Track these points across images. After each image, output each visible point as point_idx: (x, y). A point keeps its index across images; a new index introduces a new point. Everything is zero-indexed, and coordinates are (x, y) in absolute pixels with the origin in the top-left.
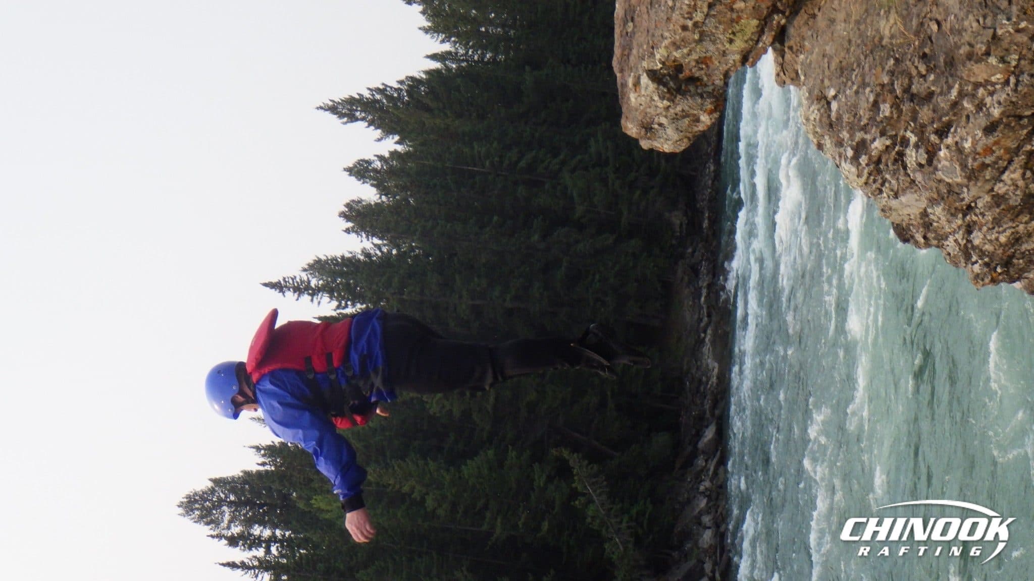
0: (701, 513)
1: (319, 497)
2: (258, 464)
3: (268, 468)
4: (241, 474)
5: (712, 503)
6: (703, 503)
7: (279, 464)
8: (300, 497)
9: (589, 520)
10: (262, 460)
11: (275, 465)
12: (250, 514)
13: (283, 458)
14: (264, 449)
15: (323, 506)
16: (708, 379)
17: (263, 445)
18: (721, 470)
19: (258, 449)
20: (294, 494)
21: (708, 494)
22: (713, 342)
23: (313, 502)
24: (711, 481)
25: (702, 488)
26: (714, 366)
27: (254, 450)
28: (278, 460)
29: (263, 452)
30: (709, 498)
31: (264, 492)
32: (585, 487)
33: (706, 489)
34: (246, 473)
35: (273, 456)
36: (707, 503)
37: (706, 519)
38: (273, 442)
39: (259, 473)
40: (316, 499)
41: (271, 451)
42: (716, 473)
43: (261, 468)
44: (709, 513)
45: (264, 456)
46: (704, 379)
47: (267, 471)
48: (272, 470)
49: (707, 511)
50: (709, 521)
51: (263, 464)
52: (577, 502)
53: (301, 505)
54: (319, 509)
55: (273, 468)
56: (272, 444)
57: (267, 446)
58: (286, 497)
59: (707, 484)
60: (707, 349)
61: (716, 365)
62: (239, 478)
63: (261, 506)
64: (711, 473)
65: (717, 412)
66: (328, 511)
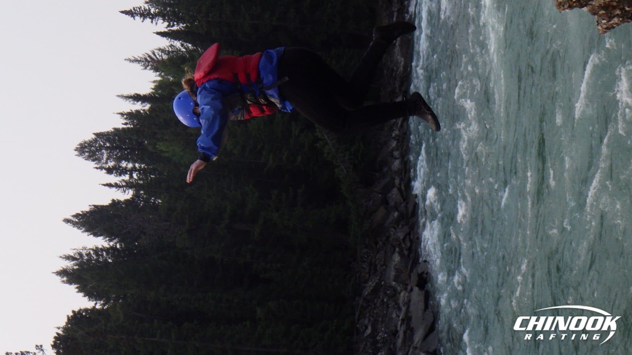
0: (393, 150)
1: (161, 144)
2: (123, 124)
3: (129, 126)
4: (113, 130)
5: (399, 144)
6: (394, 144)
7: (135, 124)
8: (149, 144)
9: (325, 155)
10: (125, 121)
11: (133, 125)
12: (119, 154)
13: (138, 120)
14: (126, 114)
15: (163, 148)
16: (398, 68)
17: (126, 112)
18: (405, 124)
19: (122, 114)
20: (146, 142)
21: (397, 138)
22: (401, 46)
23: (157, 146)
24: (399, 130)
25: (394, 135)
26: (401, 60)
27: (120, 115)
28: (135, 121)
29: (125, 116)
30: (398, 140)
31: (127, 141)
32: (323, 135)
33: (396, 135)
34: (115, 129)
35: (132, 119)
36: (397, 144)
37: (396, 154)
38: (131, 110)
39: (123, 129)
40: (159, 145)
41: (130, 116)
42: (402, 126)
43: (125, 126)
44: (397, 150)
45: (126, 119)
46: (395, 68)
47: (128, 128)
48: (132, 128)
49: (397, 148)
50: (398, 154)
51: (126, 124)
52: (318, 144)
53: (150, 148)
54: (162, 151)
55: (132, 126)
56: (131, 111)
57: (128, 113)
58: (141, 144)
59: (396, 132)
60: (397, 50)
61: (403, 59)
62: (112, 132)
63: (126, 149)
64: (399, 126)
65: (403, 88)
66: (167, 152)
